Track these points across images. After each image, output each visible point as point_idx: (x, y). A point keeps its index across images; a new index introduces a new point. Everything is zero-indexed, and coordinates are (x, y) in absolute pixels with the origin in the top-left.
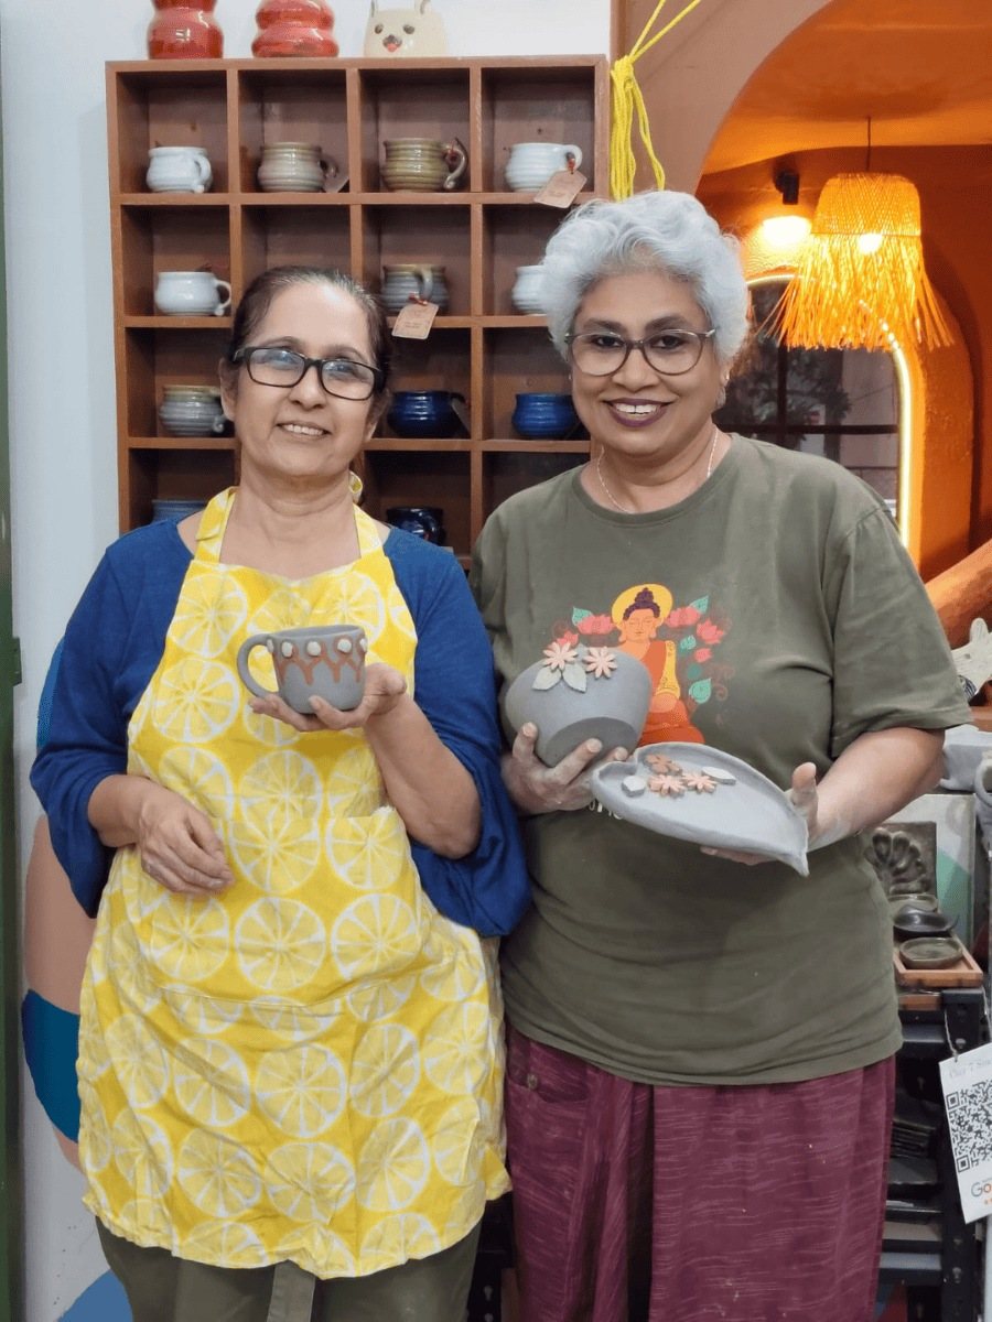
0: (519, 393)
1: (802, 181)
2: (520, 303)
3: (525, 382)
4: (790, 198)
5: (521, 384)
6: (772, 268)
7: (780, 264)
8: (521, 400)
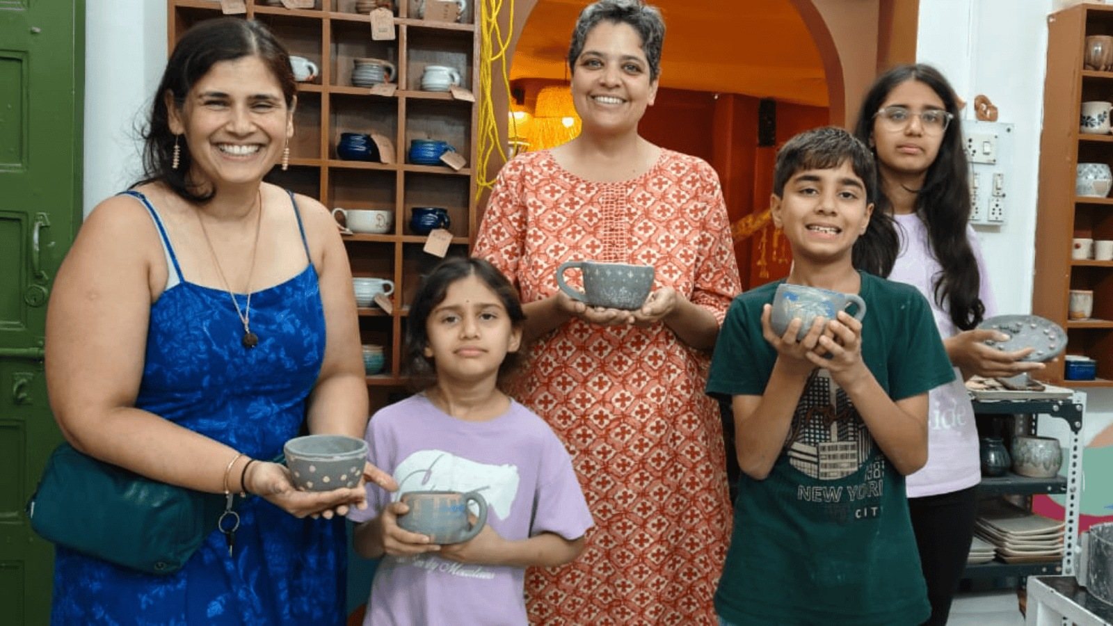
1: (526, 94)
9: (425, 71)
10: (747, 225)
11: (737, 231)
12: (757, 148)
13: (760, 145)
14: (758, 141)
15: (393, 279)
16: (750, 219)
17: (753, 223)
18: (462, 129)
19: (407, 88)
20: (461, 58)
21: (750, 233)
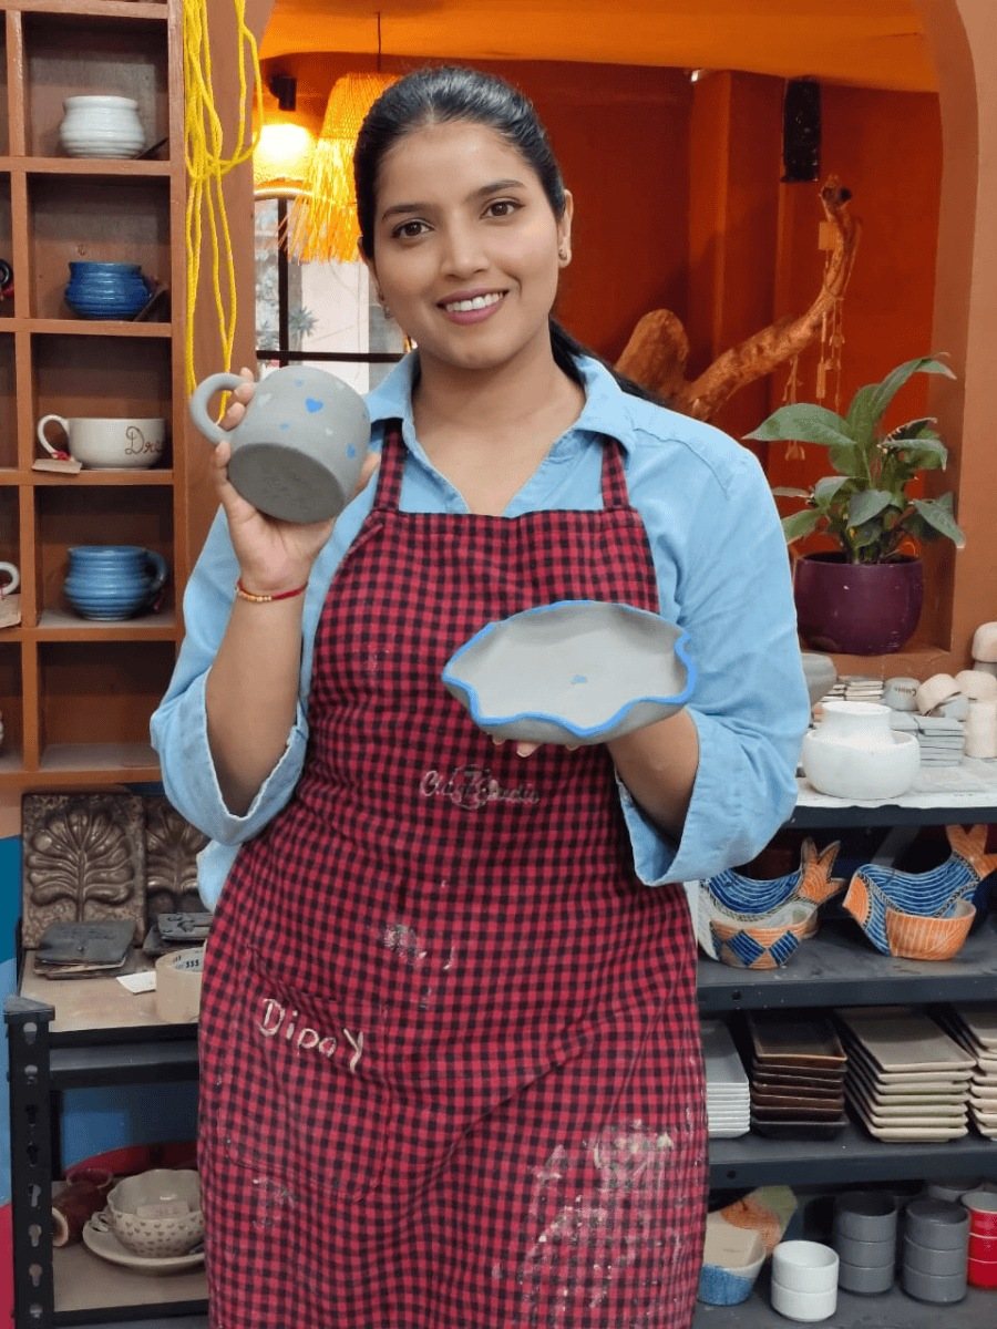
0: (73, 261)
1: (299, 85)
2: (70, 144)
3: (77, 249)
4: (288, 104)
5: (72, 251)
6: (270, 179)
7: (278, 176)
8: (76, 269)
9: (66, 109)
10: (760, 350)
11: (742, 363)
12: (782, 186)
13: (785, 179)
14: (783, 171)
15: (15, 561)
16: (767, 338)
17: (774, 346)
18: (151, 222)
19: (29, 153)
20: (144, 72)
21: (768, 365)
